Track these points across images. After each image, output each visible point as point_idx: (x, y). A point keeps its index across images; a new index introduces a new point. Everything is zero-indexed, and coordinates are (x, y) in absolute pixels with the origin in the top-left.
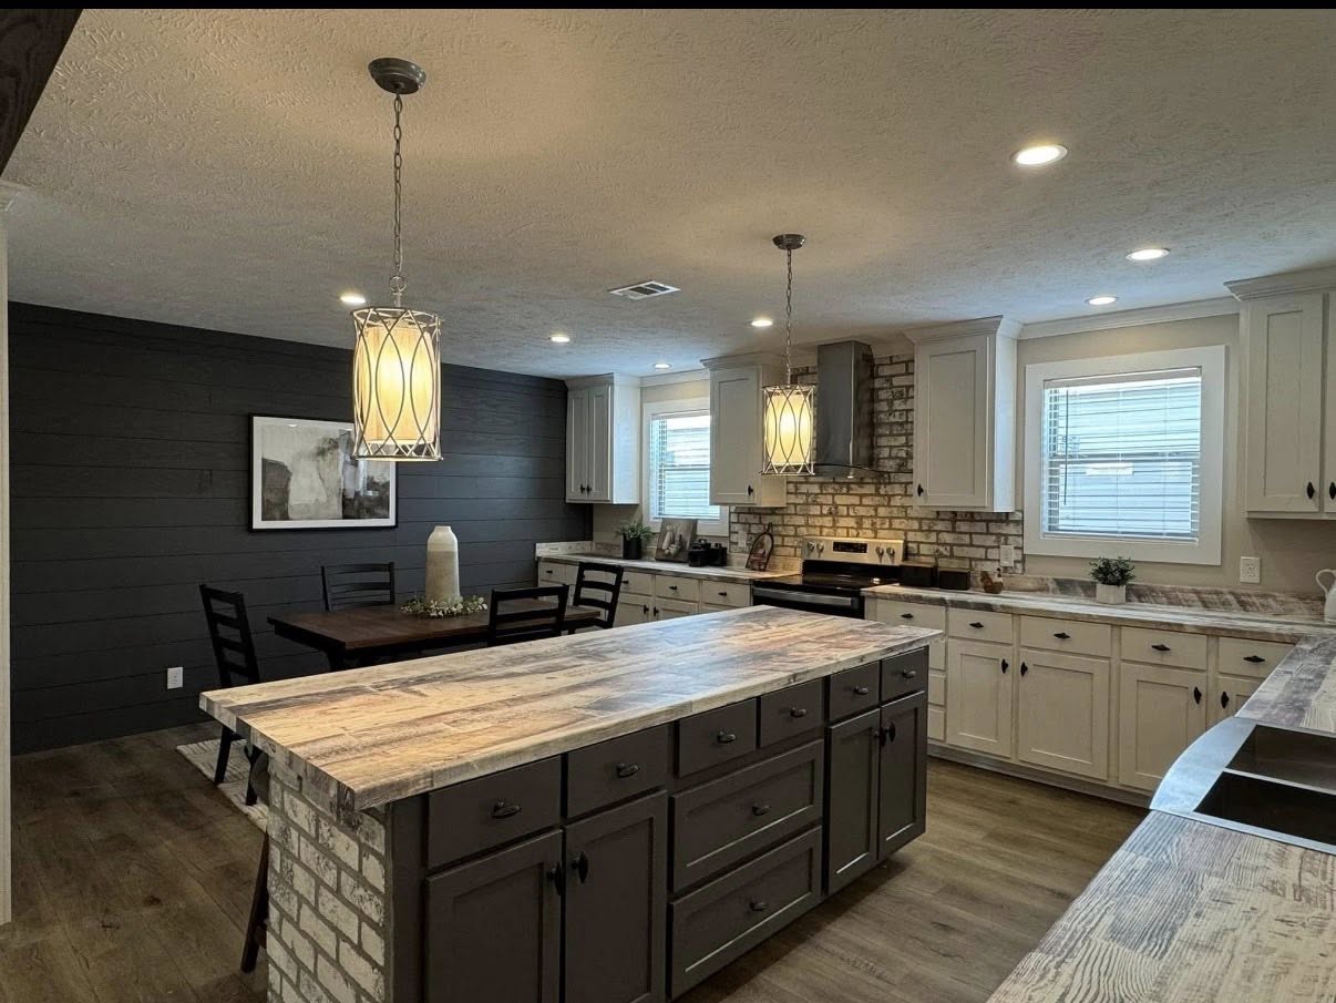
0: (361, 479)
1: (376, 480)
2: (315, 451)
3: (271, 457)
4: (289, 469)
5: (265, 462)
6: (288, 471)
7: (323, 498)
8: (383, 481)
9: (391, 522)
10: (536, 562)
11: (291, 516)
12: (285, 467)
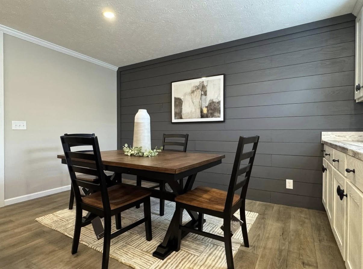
0: (208, 101)
1: (214, 101)
2: (190, 92)
3: (177, 96)
4: (182, 100)
5: (175, 98)
6: (182, 101)
7: (194, 110)
8: (218, 101)
9: (221, 119)
10: (323, 144)
11: (183, 118)
12: (181, 99)
